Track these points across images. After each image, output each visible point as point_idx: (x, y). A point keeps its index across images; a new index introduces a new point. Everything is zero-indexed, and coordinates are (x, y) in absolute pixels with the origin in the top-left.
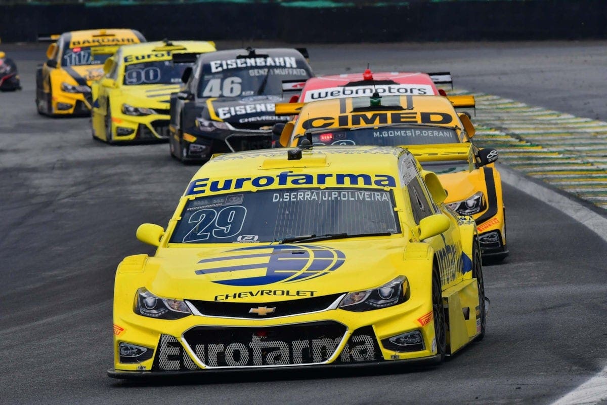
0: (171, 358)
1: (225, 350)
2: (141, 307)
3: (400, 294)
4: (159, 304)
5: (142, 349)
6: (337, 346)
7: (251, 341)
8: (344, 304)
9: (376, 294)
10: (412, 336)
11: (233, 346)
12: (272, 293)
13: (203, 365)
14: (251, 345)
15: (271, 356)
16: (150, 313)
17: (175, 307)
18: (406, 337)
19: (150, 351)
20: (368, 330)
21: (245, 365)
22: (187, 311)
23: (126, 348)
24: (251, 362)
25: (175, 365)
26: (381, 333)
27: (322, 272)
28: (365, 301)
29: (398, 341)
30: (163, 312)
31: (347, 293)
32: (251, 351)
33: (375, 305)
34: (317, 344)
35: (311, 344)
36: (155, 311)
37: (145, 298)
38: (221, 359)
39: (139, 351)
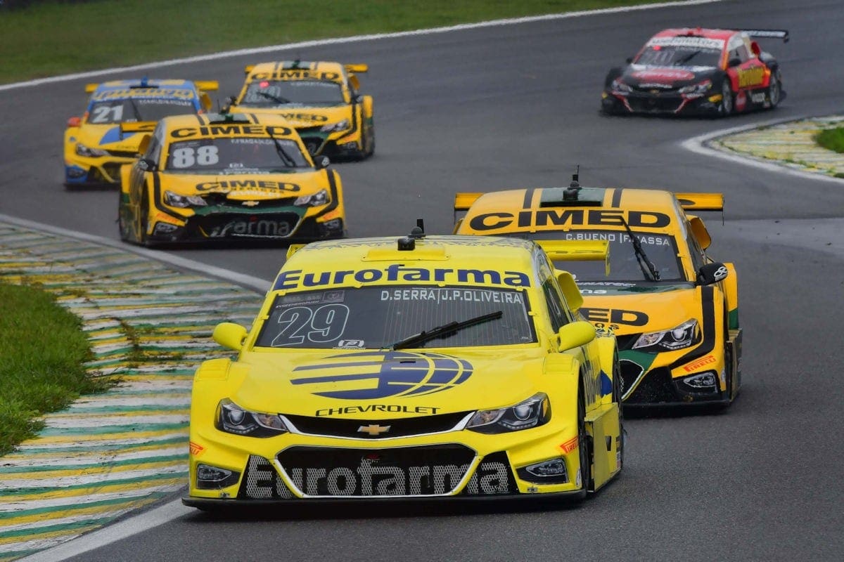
0: (261, 483)
1: (327, 476)
2: (224, 422)
3: (539, 415)
4: (247, 418)
5: (225, 472)
6: (463, 474)
7: (360, 466)
8: (472, 425)
9: (511, 414)
10: (554, 466)
11: (338, 471)
12: (386, 409)
13: (300, 494)
14: (359, 471)
15: (383, 484)
16: (236, 430)
17: (268, 423)
18: (546, 467)
19: (235, 474)
20: (500, 457)
21: (352, 495)
22: (282, 428)
23: (206, 471)
24: (358, 492)
25: (267, 492)
26: (516, 460)
27: (445, 385)
28: (498, 421)
29: (536, 470)
30: (252, 429)
31: (476, 411)
32: (359, 478)
33: (509, 426)
34: (440, 472)
35: (431, 471)
36: (242, 427)
37: (230, 411)
38: (322, 486)
39: (222, 475)
